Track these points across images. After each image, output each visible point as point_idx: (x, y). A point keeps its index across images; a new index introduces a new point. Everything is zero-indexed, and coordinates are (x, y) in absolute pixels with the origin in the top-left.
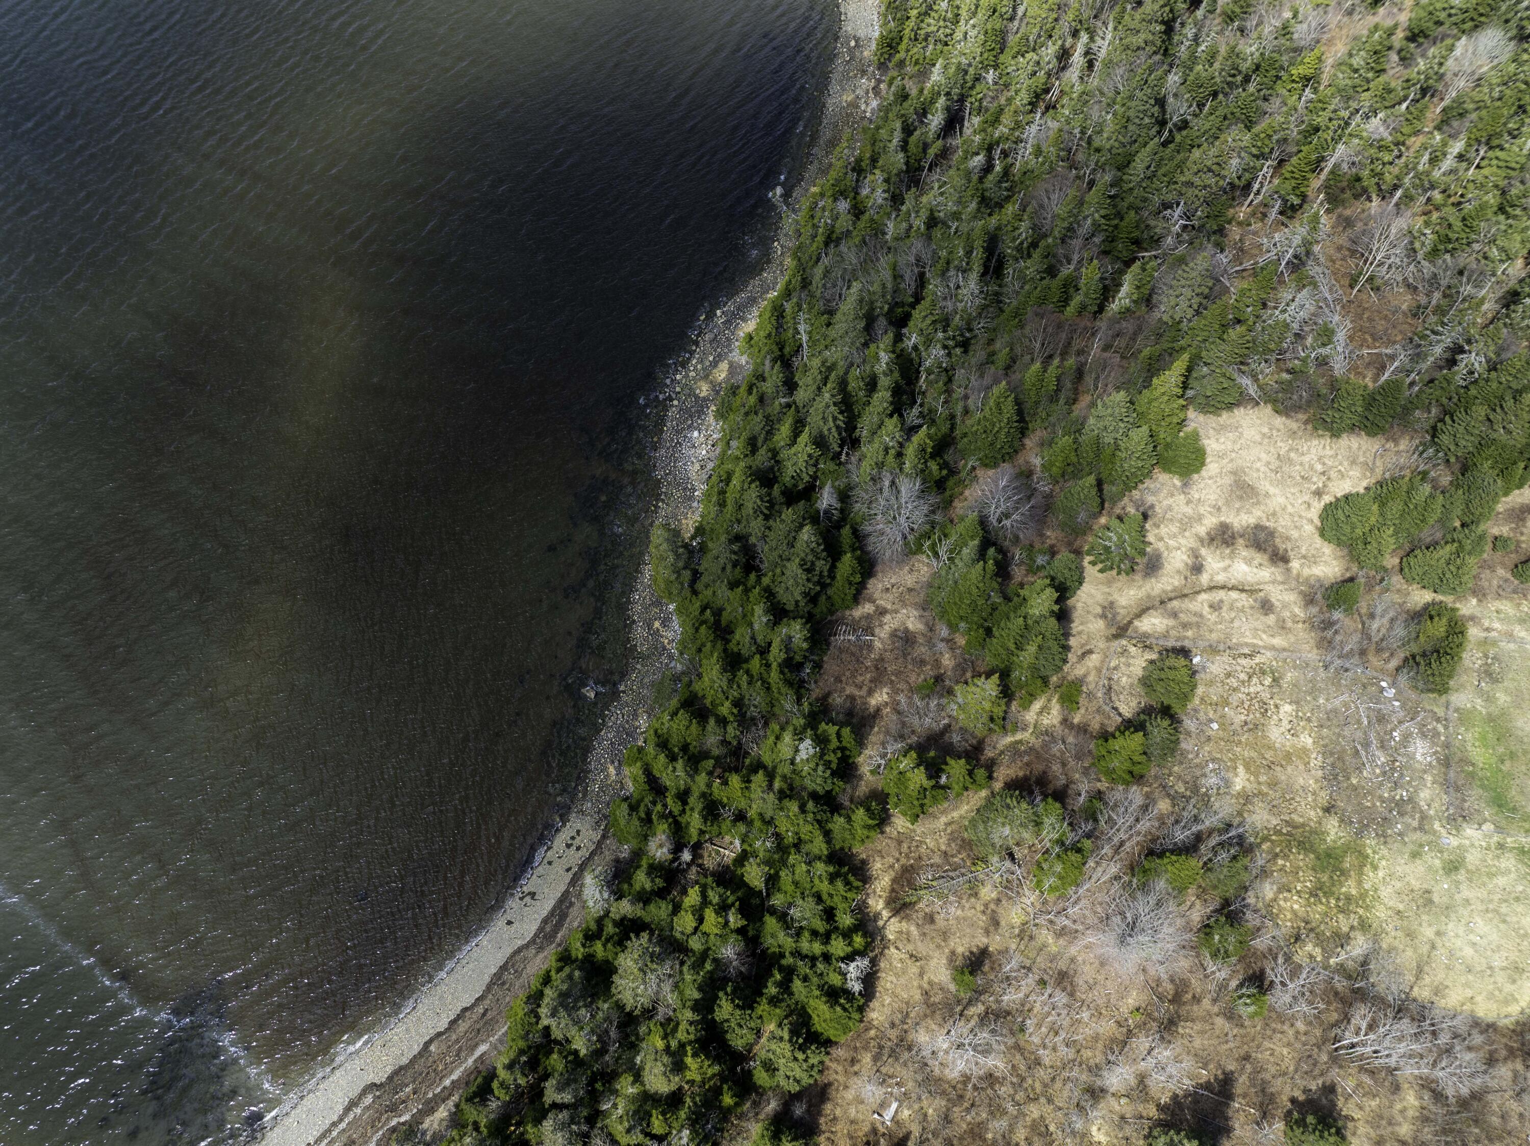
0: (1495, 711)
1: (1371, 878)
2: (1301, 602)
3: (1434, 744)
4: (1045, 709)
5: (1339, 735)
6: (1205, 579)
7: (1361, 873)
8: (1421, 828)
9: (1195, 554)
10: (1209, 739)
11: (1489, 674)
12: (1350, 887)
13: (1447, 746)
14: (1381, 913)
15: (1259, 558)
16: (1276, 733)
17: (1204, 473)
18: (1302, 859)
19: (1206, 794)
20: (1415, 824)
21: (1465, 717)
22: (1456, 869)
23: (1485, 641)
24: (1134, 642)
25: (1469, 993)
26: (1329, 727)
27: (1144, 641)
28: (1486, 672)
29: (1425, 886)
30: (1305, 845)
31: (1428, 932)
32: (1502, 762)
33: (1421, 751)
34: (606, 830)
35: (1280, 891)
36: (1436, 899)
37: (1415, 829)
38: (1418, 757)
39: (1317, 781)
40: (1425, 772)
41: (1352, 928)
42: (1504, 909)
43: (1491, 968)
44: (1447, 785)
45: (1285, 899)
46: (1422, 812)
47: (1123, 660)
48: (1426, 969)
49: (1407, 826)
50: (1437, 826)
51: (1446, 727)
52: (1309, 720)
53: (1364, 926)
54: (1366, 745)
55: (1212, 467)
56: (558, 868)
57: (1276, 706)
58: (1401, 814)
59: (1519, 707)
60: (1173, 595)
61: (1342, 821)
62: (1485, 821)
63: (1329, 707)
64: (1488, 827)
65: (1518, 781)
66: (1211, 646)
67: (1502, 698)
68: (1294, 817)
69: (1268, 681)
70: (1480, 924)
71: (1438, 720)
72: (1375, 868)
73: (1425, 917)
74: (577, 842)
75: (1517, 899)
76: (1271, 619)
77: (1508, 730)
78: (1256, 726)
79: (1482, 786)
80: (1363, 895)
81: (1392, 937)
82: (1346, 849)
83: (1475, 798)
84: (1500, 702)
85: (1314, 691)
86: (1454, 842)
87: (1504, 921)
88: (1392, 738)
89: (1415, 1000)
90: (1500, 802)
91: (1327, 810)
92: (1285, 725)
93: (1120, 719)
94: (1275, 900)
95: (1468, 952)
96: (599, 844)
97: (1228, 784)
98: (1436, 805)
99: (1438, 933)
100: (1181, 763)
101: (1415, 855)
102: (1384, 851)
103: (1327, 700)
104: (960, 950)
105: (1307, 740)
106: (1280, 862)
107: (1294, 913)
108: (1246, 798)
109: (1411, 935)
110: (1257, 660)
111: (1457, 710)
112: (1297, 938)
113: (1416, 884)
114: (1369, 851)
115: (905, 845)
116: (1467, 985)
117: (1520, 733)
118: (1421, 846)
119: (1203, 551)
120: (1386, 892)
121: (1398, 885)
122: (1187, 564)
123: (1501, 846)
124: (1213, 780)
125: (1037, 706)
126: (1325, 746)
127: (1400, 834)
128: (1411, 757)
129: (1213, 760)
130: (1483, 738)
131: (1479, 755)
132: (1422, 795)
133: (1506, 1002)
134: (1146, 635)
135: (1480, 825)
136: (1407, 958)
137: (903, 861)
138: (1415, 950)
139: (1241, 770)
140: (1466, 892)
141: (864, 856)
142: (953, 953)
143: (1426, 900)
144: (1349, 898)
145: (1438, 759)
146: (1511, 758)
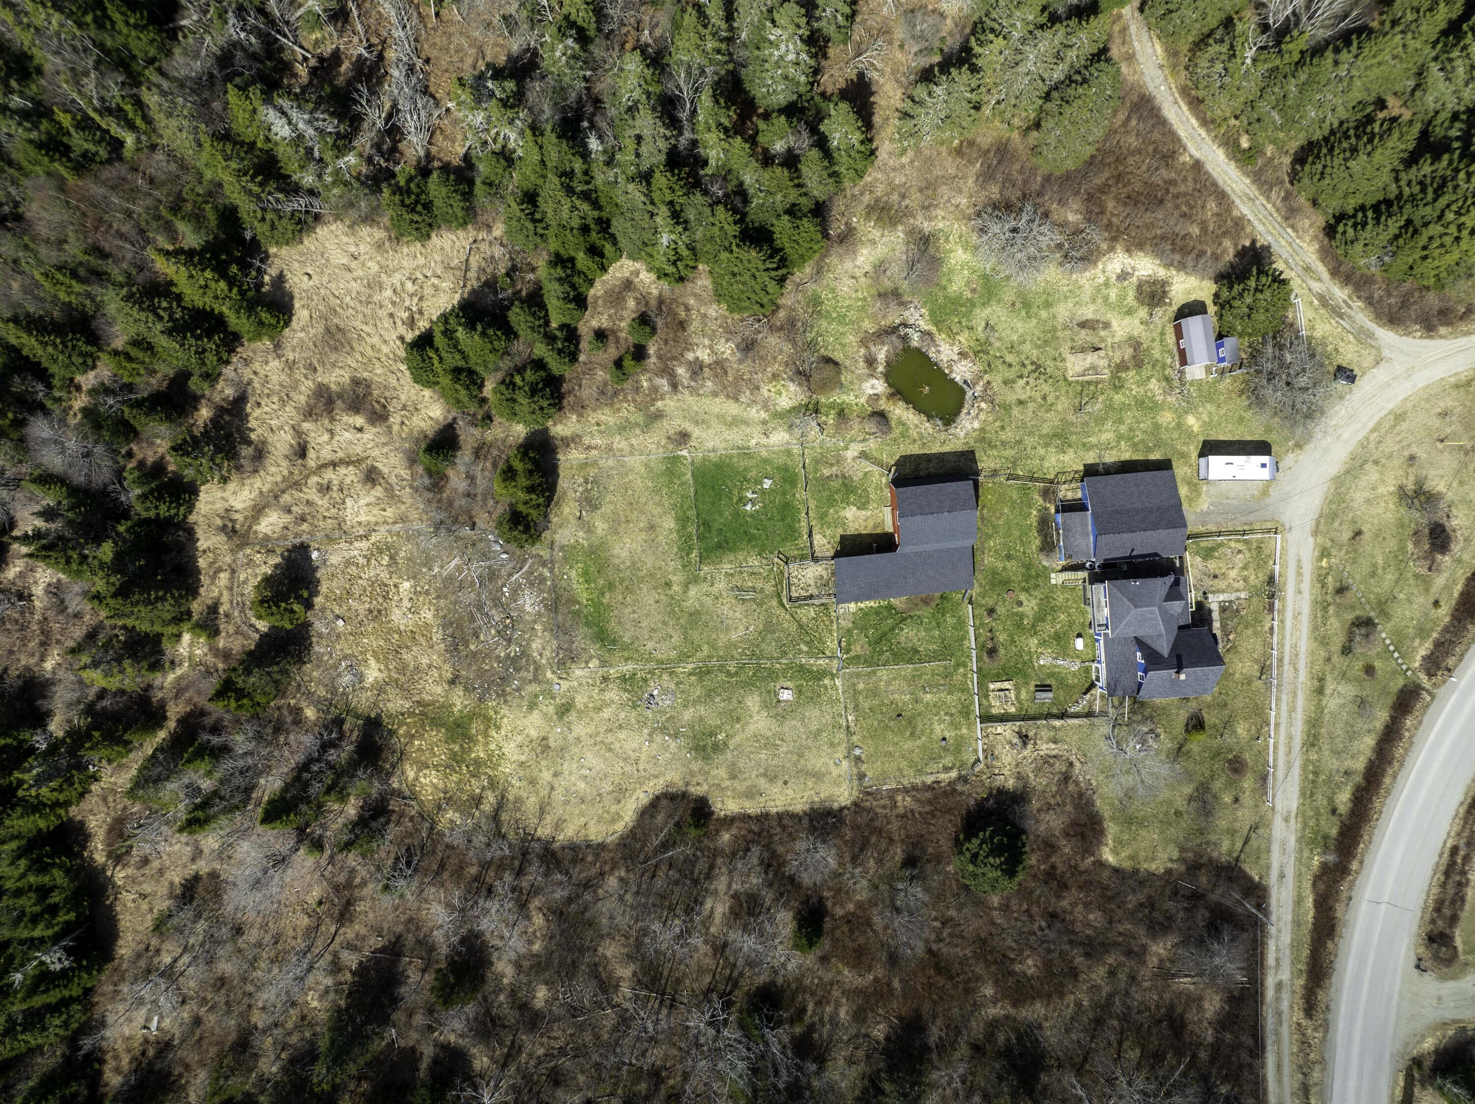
0: (595, 541)
1: (496, 738)
2: (406, 464)
3: (541, 591)
5: (455, 603)
6: (311, 459)
7: (486, 736)
8: (536, 679)
9: (298, 432)
10: (339, 636)
11: (589, 501)
12: (479, 752)
13: (554, 588)
14: (506, 768)
15: (359, 420)
16: (398, 617)
17: (294, 324)
18: (435, 735)
19: (343, 693)
20: (530, 676)
21: (569, 554)
22: (568, 710)
23: (584, 465)
24: (257, 548)
25: (583, 820)
26: (446, 597)
27: (266, 545)
28: (586, 498)
29: (542, 734)
30: (436, 722)
31: (546, 776)
32: (603, 594)
33: (529, 601)
35: (420, 770)
36: (552, 744)
37: (530, 681)
38: (528, 608)
39: (439, 656)
40: (535, 622)
41: (483, 788)
42: (610, 738)
43: (600, 795)
44: (559, 630)
45: (425, 777)
46: (535, 662)
47: (250, 571)
48: (548, 808)
49: (523, 679)
50: (549, 675)
51: (551, 571)
52: (427, 593)
53: (493, 784)
54: (480, 607)
55: (301, 315)
57: (396, 586)
58: (518, 670)
59: (616, 532)
60: (283, 486)
61: (466, 689)
62: (591, 657)
63: (445, 574)
64: (594, 663)
65: (616, 612)
66: (327, 536)
67: (601, 526)
68: (424, 696)
69: (386, 560)
70: (589, 757)
71: (544, 564)
72: (498, 728)
73: (544, 763)
75: (620, 727)
76: (379, 491)
77: (607, 559)
78: (379, 611)
79: (587, 624)
80: (490, 756)
81: (517, 787)
82: (472, 716)
83: (582, 638)
84: (599, 531)
85: (428, 562)
86: (565, 685)
87: (610, 750)
88: (503, 594)
89: (539, 839)
90: (602, 636)
91: (452, 682)
92: (406, 604)
93: (257, 636)
94: (416, 779)
95: (582, 785)
97: (361, 678)
98: (547, 653)
99: (556, 775)
100: (318, 667)
101: (532, 706)
102: (504, 711)
103: (442, 567)
104: (177, 880)
105: (428, 615)
106: (417, 743)
107: (435, 787)
108: (380, 689)
109: (533, 782)
110: (373, 539)
111: (562, 548)
112: (439, 808)
113: (534, 734)
114: (492, 713)
115: (110, 799)
116: (582, 814)
117: (617, 561)
118: (536, 696)
119: (306, 426)
120: (509, 748)
121: (519, 739)
122: (292, 446)
123: (605, 679)
124: (347, 679)
126: (444, 617)
127: (518, 690)
128: (522, 610)
129: (345, 657)
130: (585, 574)
131: (582, 592)
132: (534, 646)
133: (613, 821)
134: (267, 538)
135: (587, 663)
136: (532, 802)
137: (113, 814)
138: (537, 794)
139: (372, 662)
140: (577, 731)
141: (79, 818)
142: (172, 884)
143: (543, 746)
144: (477, 762)
145: (546, 606)
146: (610, 589)
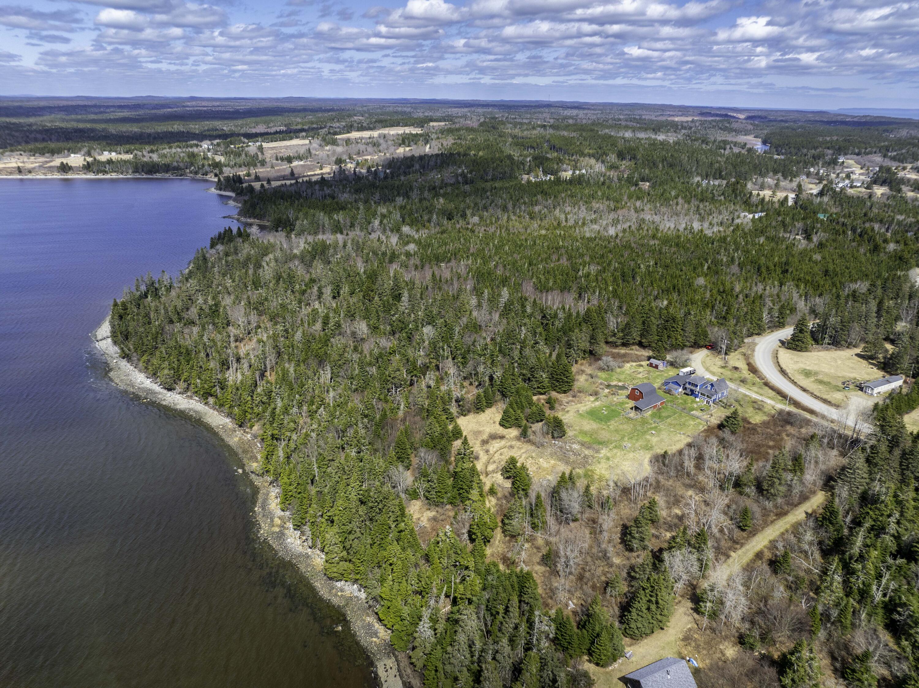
0: (579, 431)
1: (598, 472)
2: (518, 442)
3: (576, 444)
4: (490, 502)
5: (557, 456)
6: (491, 452)
7: (595, 473)
8: (594, 458)
10: (533, 477)
12: (596, 477)
13: (579, 443)
14: (607, 476)
15: (498, 440)
16: (545, 465)
20: (592, 458)
21: (575, 436)
22: (609, 459)
24: (492, 473)
26: (553, 457)
27: (494, 472)
29: (608, 466)
31: (619, 472)
32: (591, 437)
33: (576, 446)
34: (394, 654)
36: (613, 466)
38: (577, 448)
39: (564, 466)
40: (581, 449)
41: (606, 482)
42: (625, 458)
44: (588, 448)
46: (590, 456)
47: (495, 478)
49: (591, 460)
50: (596, 455)
51: (574, 440)
52: (548, 459)
53: (608, 480)
54: (565, 454)
56: (391, 679)
57: (537, 461)
58: (587, 459)
59: (582, 427)
60: (489, 460)
61: (579, 468)
63: (549, 454)
64: (604, 448)
65: (598, 438)
67: (577, 428)
69: (530, 458)
70: (624, 463)
71: (571, 440)
72: (596, 470)
73: (615, 470)
74: (388, 667)
75: (625, 455)
76: (516, 448)
77: (585, 432)
78: (538, 467)
79: (594, 444)
80: (600, 476)
81: (615, 478)
82: (586, 472)
83: (596, 446)
85: (542, 454)
86: (602, 455)
87: (628, 460)
88: (567, 449)
90: (600, 443)
91: (573, 469)
92: (544, 463)
93: (510, 489)
95: (630, 469)
96: (397, 660)
97: (549, 480)
98: (591, 453)
99: (621, 470)
101: (599, 463)
102: (593, 467)
103: (547, 453)
104: (538, 561)
105: (552, 462)
109: (617, 475)
111: (572, 436)
113: (606, 467)
114: (591, 469)
117: (588, 431)
118: (598, 460)
119: (485, 448)
120: (603, 472)
121: (603, 470)
123: (610, 450)
124: (545, 482)
125: (487, 502)
126: (557, 460)
127: (592, 462)
128: (575, 449)
129: (540, 479)
130: (583, 437)
131: (586, 440)
132: (586, 453)
135: (602, 449)
138: (621, 476)
139: (548, 476)
140: (616, 461)
143: (611, 468)
144: (599, 479)
145: (580, 446)
